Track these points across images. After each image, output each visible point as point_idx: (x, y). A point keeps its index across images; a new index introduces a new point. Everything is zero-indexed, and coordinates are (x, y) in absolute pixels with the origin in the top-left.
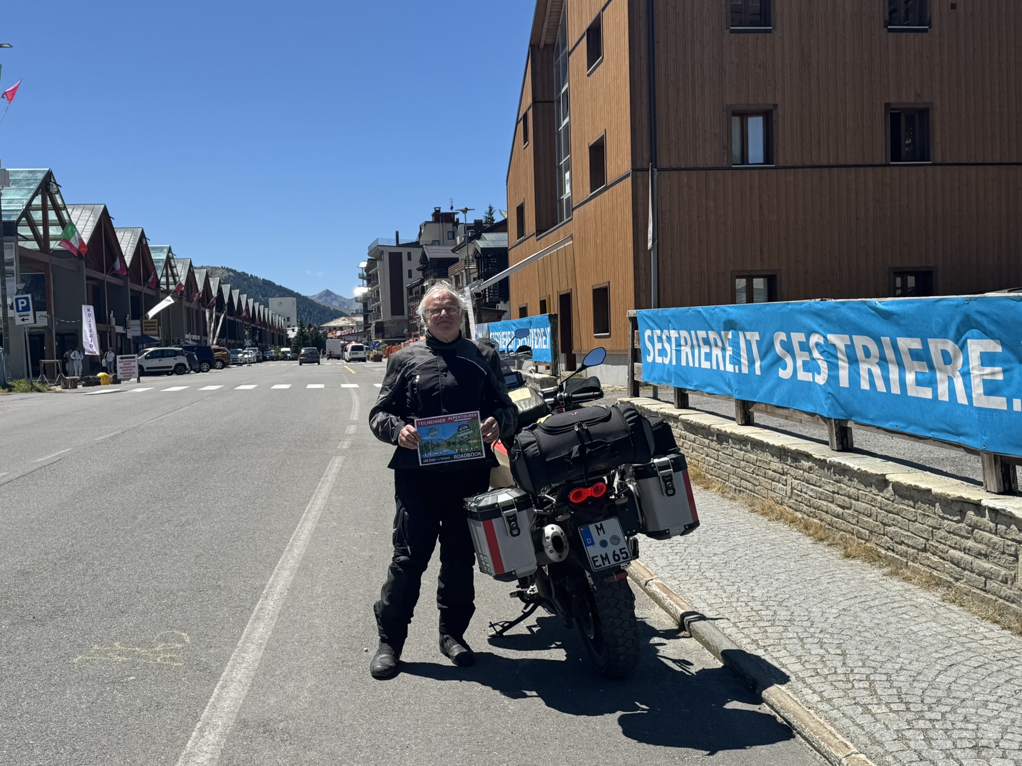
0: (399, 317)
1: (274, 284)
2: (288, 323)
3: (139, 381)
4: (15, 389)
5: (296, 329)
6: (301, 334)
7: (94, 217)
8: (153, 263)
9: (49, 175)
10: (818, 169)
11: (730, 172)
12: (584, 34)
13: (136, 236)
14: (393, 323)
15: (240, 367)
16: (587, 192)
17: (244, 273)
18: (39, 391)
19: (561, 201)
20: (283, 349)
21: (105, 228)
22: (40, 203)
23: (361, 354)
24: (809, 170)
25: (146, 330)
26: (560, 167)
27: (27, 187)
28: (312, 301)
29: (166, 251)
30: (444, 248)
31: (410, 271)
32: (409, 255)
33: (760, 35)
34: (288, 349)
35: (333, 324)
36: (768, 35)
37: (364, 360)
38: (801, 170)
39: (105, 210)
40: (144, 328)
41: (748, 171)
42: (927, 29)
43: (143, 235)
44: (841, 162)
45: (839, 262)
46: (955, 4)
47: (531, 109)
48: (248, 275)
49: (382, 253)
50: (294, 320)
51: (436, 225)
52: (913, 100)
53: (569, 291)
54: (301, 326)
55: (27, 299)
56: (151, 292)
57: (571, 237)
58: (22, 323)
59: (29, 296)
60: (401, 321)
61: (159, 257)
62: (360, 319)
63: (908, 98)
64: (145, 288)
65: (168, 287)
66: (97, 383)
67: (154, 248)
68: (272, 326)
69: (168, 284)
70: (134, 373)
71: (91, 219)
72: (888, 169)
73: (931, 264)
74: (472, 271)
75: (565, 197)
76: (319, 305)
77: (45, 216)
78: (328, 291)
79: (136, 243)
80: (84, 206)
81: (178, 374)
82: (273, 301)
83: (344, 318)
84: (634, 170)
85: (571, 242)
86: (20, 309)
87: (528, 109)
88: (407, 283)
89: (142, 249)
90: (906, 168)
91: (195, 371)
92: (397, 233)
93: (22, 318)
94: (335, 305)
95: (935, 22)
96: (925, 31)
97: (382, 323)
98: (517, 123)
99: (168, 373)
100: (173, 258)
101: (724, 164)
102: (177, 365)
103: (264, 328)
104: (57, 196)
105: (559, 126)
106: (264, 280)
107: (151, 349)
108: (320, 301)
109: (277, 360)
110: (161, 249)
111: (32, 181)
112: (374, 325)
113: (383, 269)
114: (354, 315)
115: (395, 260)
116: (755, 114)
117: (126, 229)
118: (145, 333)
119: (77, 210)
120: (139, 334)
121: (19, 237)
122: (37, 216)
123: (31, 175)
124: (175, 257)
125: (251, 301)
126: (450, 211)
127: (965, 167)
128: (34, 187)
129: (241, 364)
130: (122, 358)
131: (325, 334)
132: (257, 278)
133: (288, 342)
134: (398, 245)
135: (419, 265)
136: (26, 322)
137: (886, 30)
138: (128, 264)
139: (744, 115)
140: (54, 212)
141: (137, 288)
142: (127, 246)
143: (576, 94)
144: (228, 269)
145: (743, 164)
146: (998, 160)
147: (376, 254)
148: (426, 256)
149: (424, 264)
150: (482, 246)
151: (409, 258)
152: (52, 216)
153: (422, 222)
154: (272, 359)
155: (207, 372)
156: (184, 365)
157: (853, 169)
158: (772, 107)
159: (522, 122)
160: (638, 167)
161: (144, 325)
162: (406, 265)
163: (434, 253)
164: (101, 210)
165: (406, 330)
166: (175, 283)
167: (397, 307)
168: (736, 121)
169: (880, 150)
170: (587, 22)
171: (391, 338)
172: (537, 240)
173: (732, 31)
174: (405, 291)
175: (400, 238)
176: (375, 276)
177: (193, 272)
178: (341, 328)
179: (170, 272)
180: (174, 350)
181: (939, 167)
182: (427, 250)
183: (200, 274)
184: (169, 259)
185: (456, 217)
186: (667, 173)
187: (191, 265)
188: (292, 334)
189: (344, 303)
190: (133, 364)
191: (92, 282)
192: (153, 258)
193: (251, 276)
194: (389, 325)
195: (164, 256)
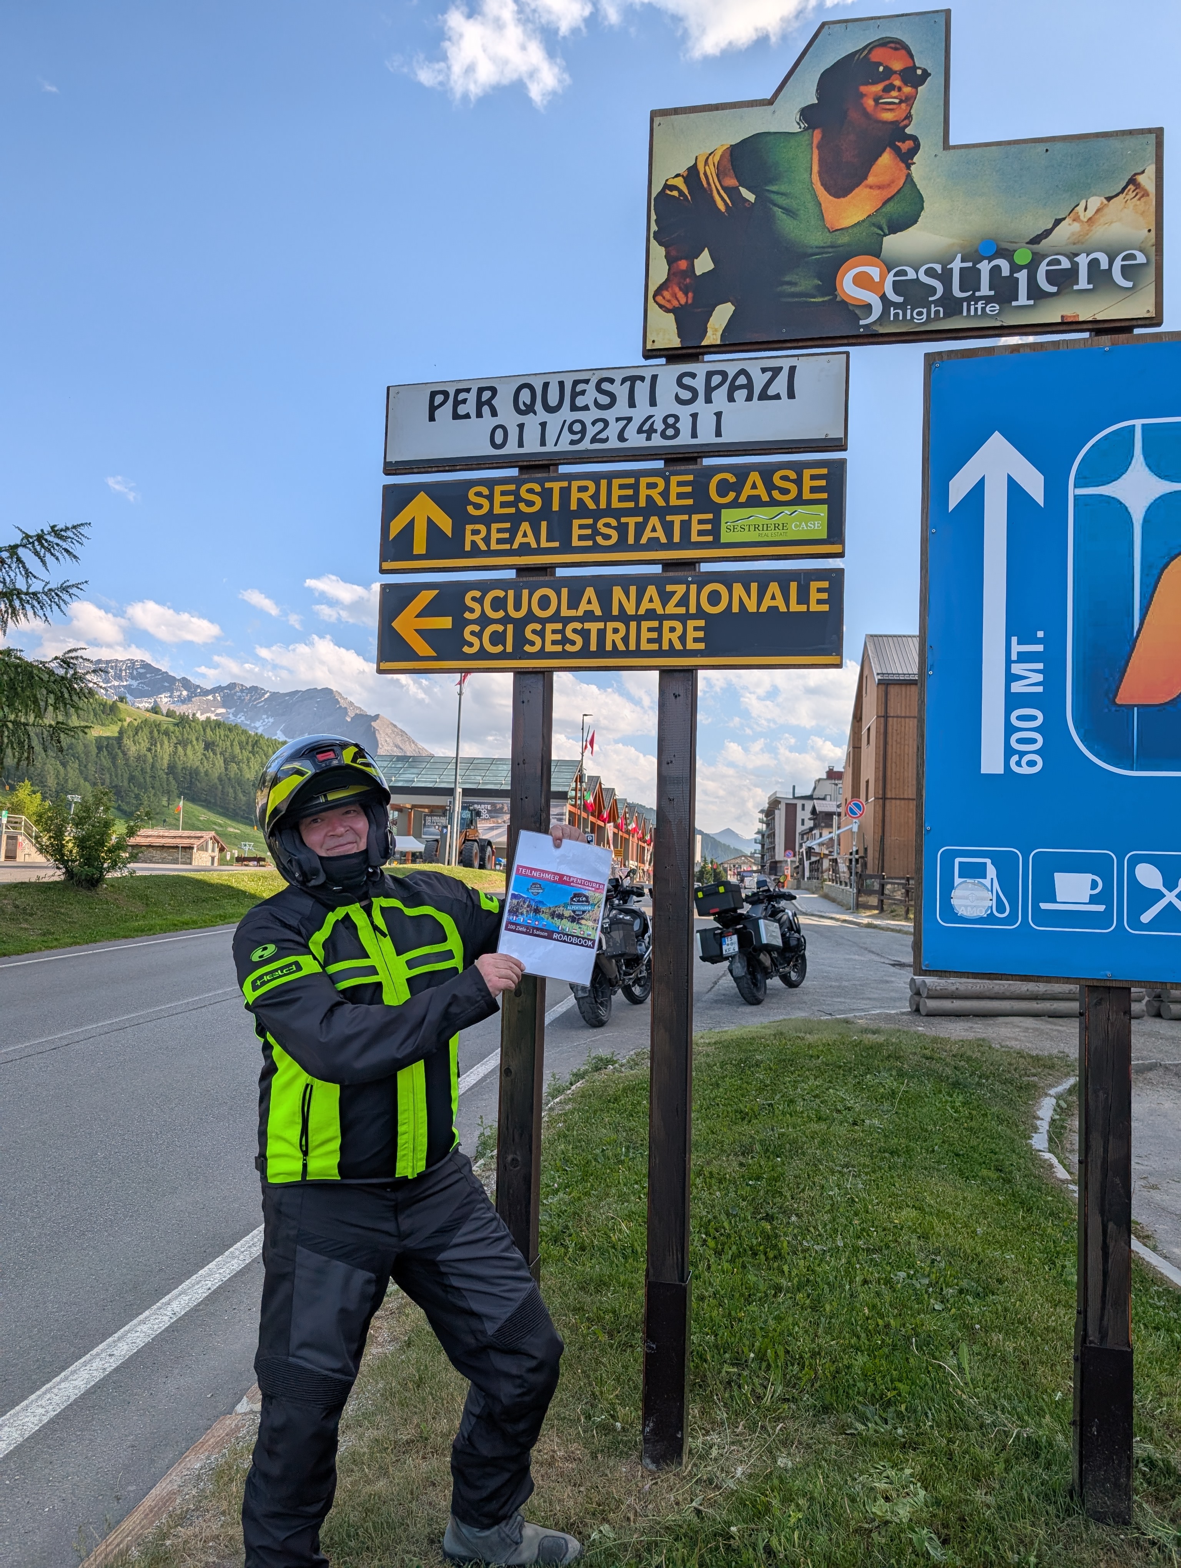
30: (829, 802)
31: (803, 820)
32: (803, 805)
49: (779, 802)
51: (829, 781)
88: (799, 828)
92: (794, 787)
115: (791, 809)
134: (795, 798)
135: (810, 816)
147: (775, 803)
148: (817, 808)
149: (814, 815)
151: (803, 809)
153: (817, 778)
160: (877, 797)
162: (799, 814)
163: (823, 806)
174: (798, 835)
175: (796, 791)
176: (773, 821)
182: (818, 803)
186: (890, 800)
194: (781, 864)
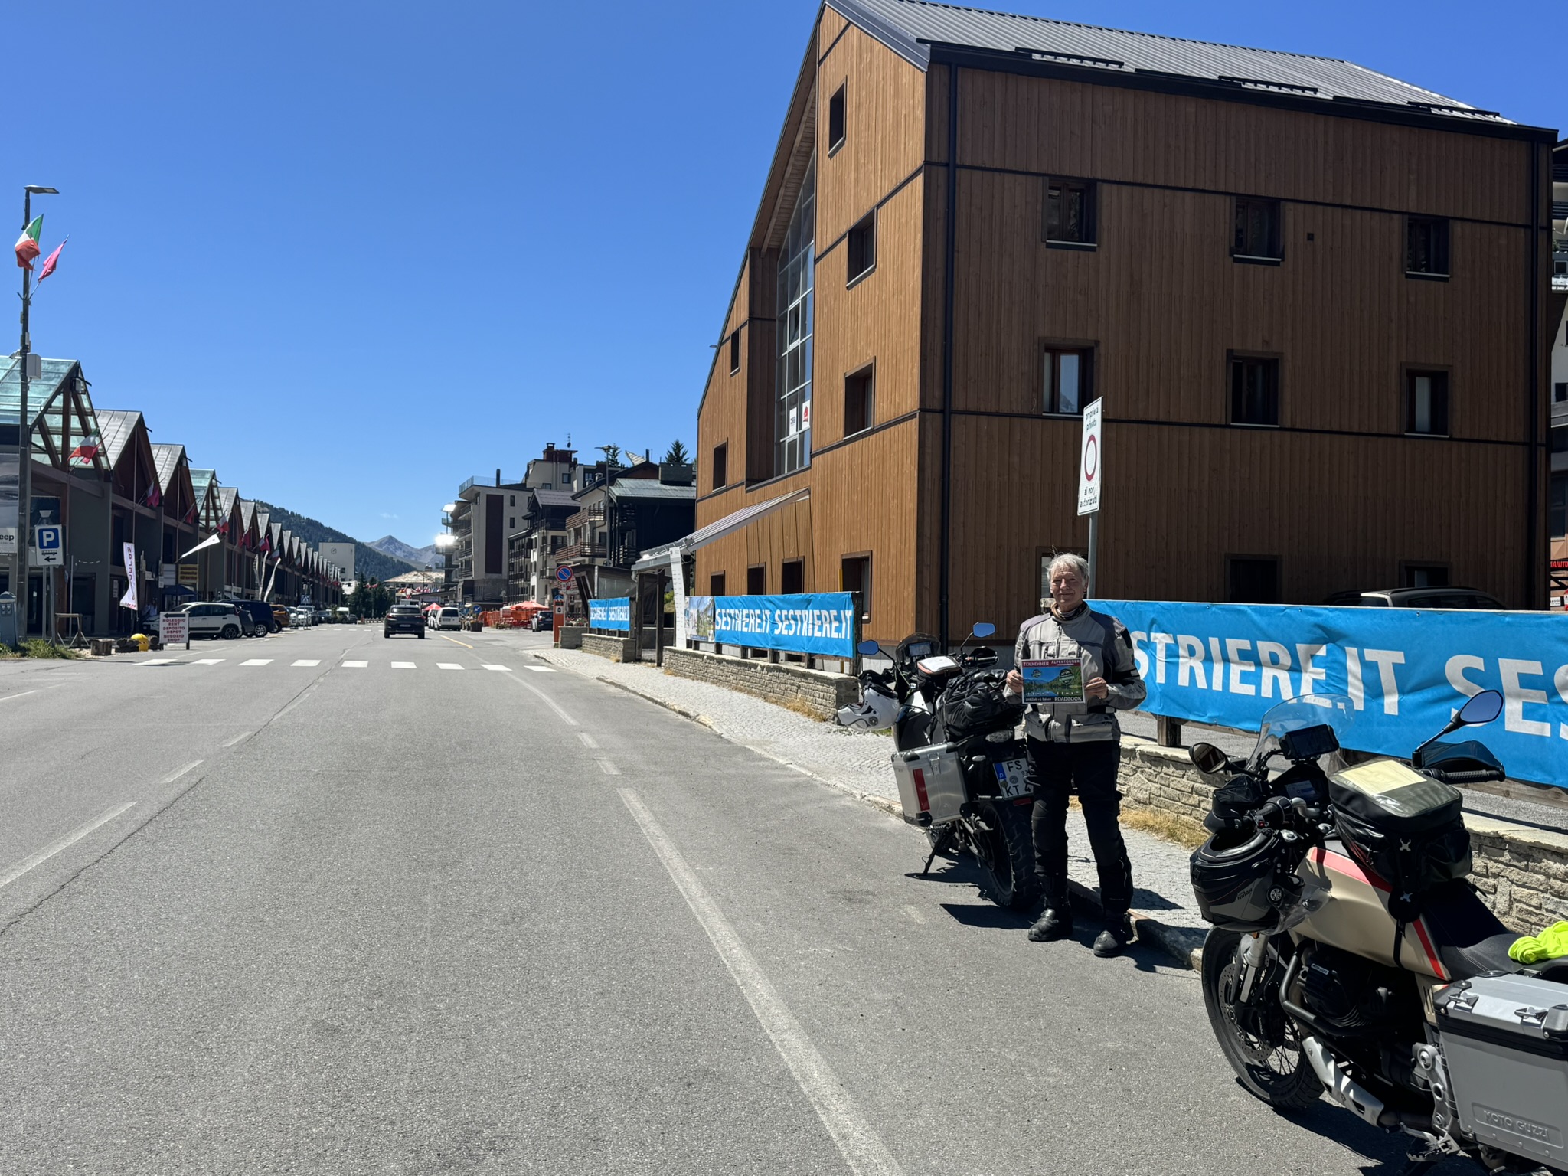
0: (495, 576)
1: (321, 525)
2: (343, 576)
3: (188, 647)
4: (30, 653)
5: (354, 583)
6: (360, 590)
7: (126, 428)
8: (193, 490)
9: (76, 369)
10: (1145, 426)
11: (1040, 421)
12: (844, 236)
13: (175, 455)
14: (487, 583)
15: (294, 631)
16: (839, 433)
17: (283, 510)
18: (64, 657)
19: (781, 445)
20: (341, 609)
21: (138, 443)
22: (61, 405)
23: (455, 621)
24: (1135, 425)
25: (182, 578)
26: (781, 403)
27: (46, 383)
28: (370, 549)
29: (208, 476)
30: (556, 493)
31: (512, 520)
32: (513, 499)
33: (1082, 253)
34: (346, 609)
35: (401, 579)
36: (1091, 253)
37: (457, 628)
38: (1124, 425)
39: (141, 419)
40: (180, 575)
41: (1062, 422)
42: (1279, 262)
43: (183, 455)
44: (1173, 419)
45: (1167, 543)
46: (1313, 235)
47: (746, 327)
48: (287, 512)
49: (478, 494)
50: (350, 572)
51: (549, 465)
52: (1259, 348)
53: (802, 559)
54: (362, 579)
55: (55, 531)
56: (187, 529)
57: (809, 491)
58: (47, 563)
59: (59, 527)
60: (498, 580)
61: (200, 483)
62: (442, 575)
63: (1254, 345)
64: (181, 523)
65: (208, 523)
66: (133, 647)
67: (196, 472)
68: (326, 578)
69: (208, 519)
70: (182, 636)
71: (122, 429)
72: (1227, 431)
73: (1276, 553)
74: (598, 524)
75: (787, 440)
76: (378, 554)
77: (66, 422)
78: (391, 537)
79: (175, 464)
80: (113, 412)
81: (227, 639)
82: (326, 547)
83: (416, 573)
84: (923, 409)
85: (808, 497)
86: (45, 544)
87: (742, 327)
88: (508, 534)
89: (181, 472)
90: (1249, 431)
91: (246, 635)
92: (498, 472)
93: (47, 556)
94: (399, 555)
95: (1289, 254)
96: (1277, 264)
97: (472, 582)
98: (722, 343)
99: (213, 637)
100: (216, 486)
101: (1033, 411)
102: (227, 627)
103: (316, 581)
104: (84, 397)
105: (783, 349)
106: (308, 519)
107: (193, 604)
108: (380, 550)
109: (334, 623)
110: (202, 474)
111: (54, 375)
112: (461, 584)
113: (478, 515)
114: (429, 569)
115: (495, 504)
116: (1069, 351)
117: (161, 445)
118: (181, 581)
119: (103, 417)
120: (172, 582)
121: (33, 448)
122: (55, 421)
123: (51, 367)
124: (219, 485)
125: (304, 546)
126: (567, 449)
127: (1317, 435)
128: (56, 382)
129: (296, 627)
130: (167, 616)
131: (393, 592)
132: (299, 516)
133: (343, 600)
134: (498, 486)
135: (526, 512)
136: (52, 563)
137: (1231, 259)
138: (163, 491)
139: (1055, 351)
140: (77, 417)
141: (171, 522)
142: (164, 467)
143: (825, 310)
144: (262, 502)
145: (1053, 412)
146: (1356, 429)
147: (470, 496)
148: (537, 502)
149: (533, 511)
150: (618, 494)
151: (513, 504)
152: (75, 423)
153: (531, 459)
154: (329, 621)
155: (263, 636)
156: (235, 627)
157: (1187, 429)
158: (1093, 344)
159: (729, 344)
160: (928, 407)
161: (180, 571)
162: (508, 512)
163: (546, 498)
164: (136, 419)
165: (504, 592)
166: (217, 518)
167: (493, 563)
168: (1047, 357)
169: (1219, 407)
170: (850, 220)
171: (484, 601)
172: (747, 492)
173: (1049, 246)
174: (505, 543)
175: (501, 478)
176: (468, 523)
177: (239, 506)
178: (411, 586)
179: (211, 504)
180: (224, 606)
181: (1288, 434)
182: (539, 494)
183: (246, 508)
184: (211, 486)
185: (574, 456)
186: (963, 417)
187: (237, 497)
188: (348, 590)
189: (411, 554)
190: (182, 624)
191: (116, 513)
192: (194, 485)
193: (292, 513)
194: (480, 585)
195: (205, 483)
